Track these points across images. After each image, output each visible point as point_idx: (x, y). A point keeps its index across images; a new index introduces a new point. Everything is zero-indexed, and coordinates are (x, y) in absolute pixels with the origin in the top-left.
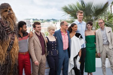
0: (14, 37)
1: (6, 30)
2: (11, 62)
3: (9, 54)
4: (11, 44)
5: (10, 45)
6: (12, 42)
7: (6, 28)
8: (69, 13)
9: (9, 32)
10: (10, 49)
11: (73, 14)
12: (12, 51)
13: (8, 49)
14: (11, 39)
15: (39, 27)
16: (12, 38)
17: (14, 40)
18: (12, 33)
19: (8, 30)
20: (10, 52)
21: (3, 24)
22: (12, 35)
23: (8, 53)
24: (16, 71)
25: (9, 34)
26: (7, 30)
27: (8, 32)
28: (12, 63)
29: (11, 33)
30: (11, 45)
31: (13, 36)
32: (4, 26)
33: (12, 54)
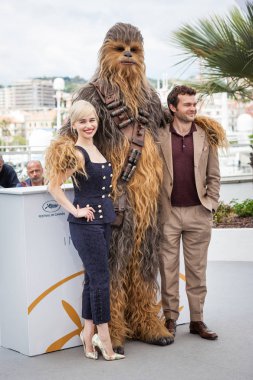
0: (141, 139)
1: (112, 116)
2: (132, 219)
3: (126, 193)
4: (131, 159)
5: (128, 161)
6: (136, 152)
7: (112, 108)
8: (199, 55)
9: (125, 122)
10: (127, 177)
11: (216, 56)
12: (135, 183)
13: (122, 175)
14: (132, 142)
15: (189, 104)
16: (136, 139)
17: (141, 146)
18: (136, 125)
19: (120, 114)
20: (128, 187)
21: (104, 96)
22: (136, 130)
23: (120, 191)
24: (151, 253)
25: (125, 127)
26: (118, 115)
27: (121, 120)
28: (136, 223)
29: (129, 123)
30: (133, 164)
31: (139, 135)
32: (108, 101)
33: (137, 195)
